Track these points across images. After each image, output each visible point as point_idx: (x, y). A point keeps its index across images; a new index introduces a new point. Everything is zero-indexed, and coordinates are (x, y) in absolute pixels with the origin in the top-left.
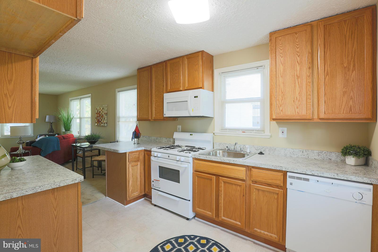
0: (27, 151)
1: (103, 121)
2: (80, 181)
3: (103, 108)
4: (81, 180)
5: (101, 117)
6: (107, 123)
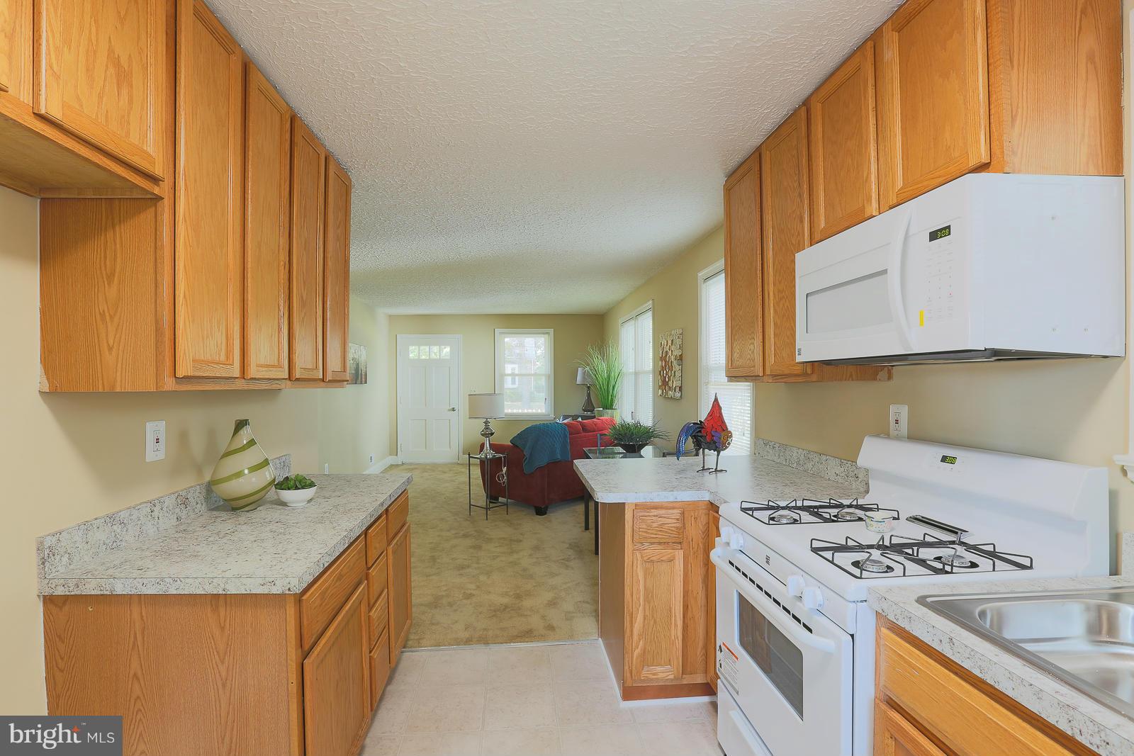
0: (498, 455)
1: (673, 382)
2: (287, 592)
3: (672, 341)
4: (289, 589)
5: (668, 371)
6: (680, 388)
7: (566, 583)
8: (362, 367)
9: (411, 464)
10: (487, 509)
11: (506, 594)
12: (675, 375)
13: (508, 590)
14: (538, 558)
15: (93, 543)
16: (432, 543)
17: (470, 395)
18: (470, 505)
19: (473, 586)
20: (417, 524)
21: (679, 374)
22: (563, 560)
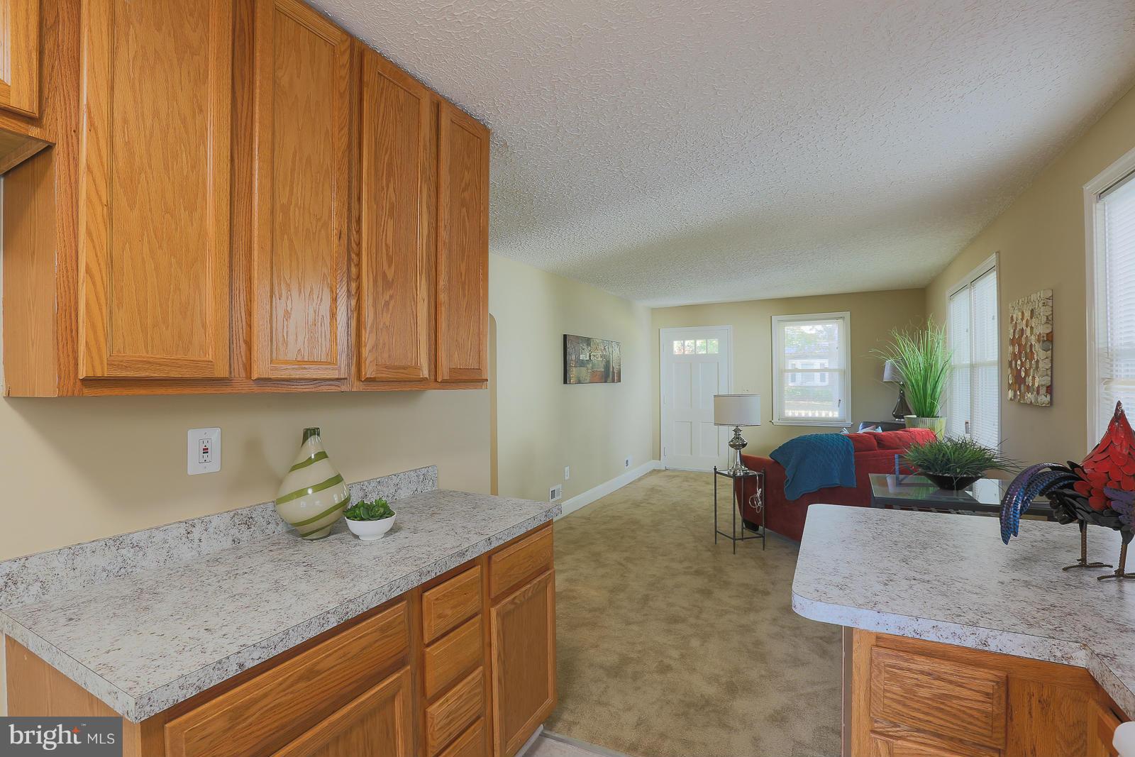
0: (752, 473)
1: (1034, 378)
3: (1032, 311)
5: (1026, 360)
6: (1050, 390)
7: (814, 683)
8: (614, 364)
9: (674, 470)
10: (734, 539)
11: (712, 679)
12: (1037, 367)
13: (722, 673)
14: (783, 627)
15: (84, 569)
16: (654, 576)
17: (715, 396)
18: (716, 531)
19: (675, 654)
20: (648, 547)
21: (1044, 365)
22: (821, 638)
